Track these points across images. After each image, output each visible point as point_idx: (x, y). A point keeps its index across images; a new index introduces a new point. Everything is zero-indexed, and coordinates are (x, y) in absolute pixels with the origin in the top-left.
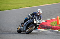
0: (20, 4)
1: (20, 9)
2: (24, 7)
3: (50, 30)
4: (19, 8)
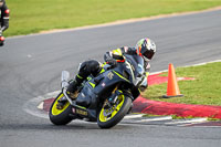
1: (31, 35)
2: (47, 29)
3: (140, 116)
4: (27, 33)
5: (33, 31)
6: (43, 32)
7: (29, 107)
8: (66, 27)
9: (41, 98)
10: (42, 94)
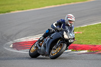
0: (6, 5)
1: (7, 13)
2: (14, 11)
4: (5, 12)
5: (8, 12)
6: (12, 12)
7: (6, 47)
8: (23, 10)
9: (11, 42)
10: (12, 40)
